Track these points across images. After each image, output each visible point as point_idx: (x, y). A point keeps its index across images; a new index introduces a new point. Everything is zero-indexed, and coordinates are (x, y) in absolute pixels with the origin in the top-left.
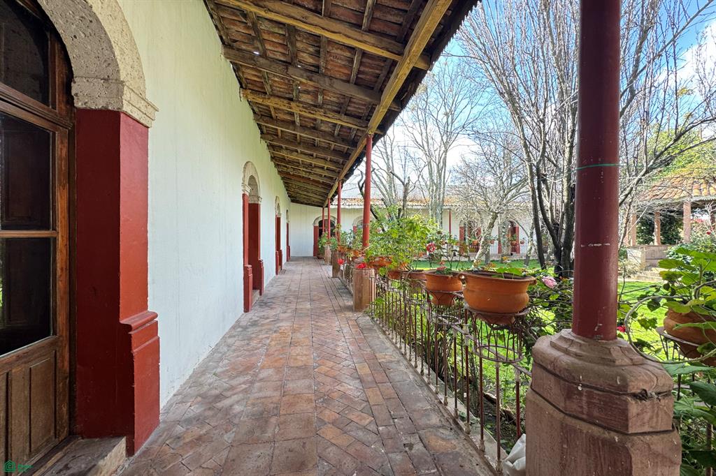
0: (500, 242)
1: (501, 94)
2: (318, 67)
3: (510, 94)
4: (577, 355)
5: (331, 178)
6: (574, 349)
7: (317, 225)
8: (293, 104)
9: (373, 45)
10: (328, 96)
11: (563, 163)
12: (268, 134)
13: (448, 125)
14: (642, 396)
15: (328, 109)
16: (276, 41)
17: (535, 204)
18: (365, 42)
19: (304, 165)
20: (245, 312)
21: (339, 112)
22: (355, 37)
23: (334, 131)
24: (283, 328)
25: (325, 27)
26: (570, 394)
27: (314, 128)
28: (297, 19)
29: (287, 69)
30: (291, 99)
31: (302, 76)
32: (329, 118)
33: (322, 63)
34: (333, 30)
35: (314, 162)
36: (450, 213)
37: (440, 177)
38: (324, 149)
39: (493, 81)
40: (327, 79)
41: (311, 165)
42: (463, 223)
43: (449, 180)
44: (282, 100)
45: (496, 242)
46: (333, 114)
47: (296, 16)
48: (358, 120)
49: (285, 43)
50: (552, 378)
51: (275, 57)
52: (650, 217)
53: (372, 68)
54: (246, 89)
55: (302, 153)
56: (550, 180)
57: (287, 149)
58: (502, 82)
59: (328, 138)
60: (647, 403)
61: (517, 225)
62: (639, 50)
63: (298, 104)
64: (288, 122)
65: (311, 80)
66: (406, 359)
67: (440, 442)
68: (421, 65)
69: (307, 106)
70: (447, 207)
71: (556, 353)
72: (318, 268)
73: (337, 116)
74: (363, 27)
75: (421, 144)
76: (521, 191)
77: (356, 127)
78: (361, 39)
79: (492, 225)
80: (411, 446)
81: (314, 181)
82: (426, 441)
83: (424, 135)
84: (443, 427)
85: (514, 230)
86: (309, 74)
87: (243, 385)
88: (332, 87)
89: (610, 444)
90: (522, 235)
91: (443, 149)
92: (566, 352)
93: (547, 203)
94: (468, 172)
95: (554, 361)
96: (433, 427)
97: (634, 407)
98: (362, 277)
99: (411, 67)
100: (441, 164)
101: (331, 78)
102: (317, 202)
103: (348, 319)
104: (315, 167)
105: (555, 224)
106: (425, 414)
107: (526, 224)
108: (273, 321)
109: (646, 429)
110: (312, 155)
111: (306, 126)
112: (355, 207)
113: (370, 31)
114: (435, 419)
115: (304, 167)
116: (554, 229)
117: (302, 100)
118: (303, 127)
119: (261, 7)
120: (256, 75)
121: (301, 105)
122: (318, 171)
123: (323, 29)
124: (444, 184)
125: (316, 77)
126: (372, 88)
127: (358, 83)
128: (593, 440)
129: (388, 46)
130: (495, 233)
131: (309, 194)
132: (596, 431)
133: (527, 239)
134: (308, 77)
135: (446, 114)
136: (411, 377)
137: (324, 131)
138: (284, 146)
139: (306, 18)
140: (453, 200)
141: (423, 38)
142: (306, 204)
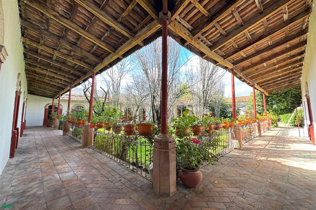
0: (139, 116)
1: (143, 70)
2: (76, 43)
3: (146, 71)
4: (162, 137)
5: (65, 85)
6: (161, 136)
7: (47, 108)
8: (55, 51)
9: (105, 46)
10: (77, 53)
11: (159, 93)
12: (30, 58)
13: (121, 69)
14: (170, 142)
15: (75, 58)
16: (57, 28)
17: (152, 104)
18: (102, 45)
19: (49, 76)
20: (10, 158)
21: (80, 60)
22: (98, 42)
23: (75, 66)
24: (45, 160)
25: (86, 35)
26: (160, 145)
27: (63, 63)
28: (74, 28)
29: (59, 39)
30: (55, 50)
31: (67, 45)
32: (75, 61)
33: (79, 43)
34: (89, 37)
35: (56, 76)
36: (121, 104)
37: (118, 90)
38: (66, 72)
39: (141, 65)
40: (79, 49)
41: (54, 77)
42: (126, 109)
43: (121, 91)
44: (49, 48)
45: (138, 116)
46: (77, 60)
47: (74, 27)
48: (89, 65)
49: (62, 31)
50: (157, 143)
51: (53, 33)
52: (180, 109)
53: (101, 51)
54: (26, 37)
55: (50, 71)
56: (156, 99)
57: (39, 67)
58: (144, 67)
59: (71, 69)
60: (171, 143)
61: (145, 110)
62: (174, 70)
63: (58, 52)
64: (48, 57)
65: (71, 47)
66: (113, 160)
67: (129, 176)
68: (121, 57)
69: (64, 54)
70: (120, 102)
71: (158, 138)
72: (51, 132)
73: (80, 62)
74: (101, 40)
75: (110, 75)
76: (147, 98)
77: (88, 68)
78: (100, 43)
79: (137, 110)
80: (121, 180)
81: (52, 85)
82: (125, 178)
83: (111, 71)
84: (130, 173)
85: (144, 112)
86: (71, 44)
87: (36, 185)
88: (82, 52)
89: (166, 152)
90: (147, 114)
91: (119, 79)
92: (160, 137)
93: (155, 104)
94: (129, 88)
95: (158, 139)
96: (126, 174)
97: (169, 144)
98: (88, 132)
99: (118, 57)
100: (118, 84)
101: (81, 49)
102: (50, 95)
103: (81, 151)
104: (57, 78)
105: (157, 111)
106: (123, 171)
107: (148, 110)
108: (34, 159)
109: (171, 148)
110: (56, 73)
111: (59, 61)
112: (74, 99)
113: (104, 41)
114: (127, 172)
115: (49, 78)
116: (157, 112)
117: (61, 51)
118: (57, 61)
119: (57, 18)
120: (36, 34)
121: (60, 53)
122: (58, 81)
123: (85, 35)
124: (119, 93)
125: (74, 46)
126: (99, 57)
127: (93, 54)
128: (164, 152)
129: (110, 48)
130: (138, 113)
131: (45, 91)
132: (164, 150)
133: (148, 115)
134: (70, 45)
135: (121, 65)
136: (116, 164)
137: (69, 65)
138: (38, 66)
139: (78, 29)
140: (123, 100)
141: (123, 52)
142: (41, 96)
